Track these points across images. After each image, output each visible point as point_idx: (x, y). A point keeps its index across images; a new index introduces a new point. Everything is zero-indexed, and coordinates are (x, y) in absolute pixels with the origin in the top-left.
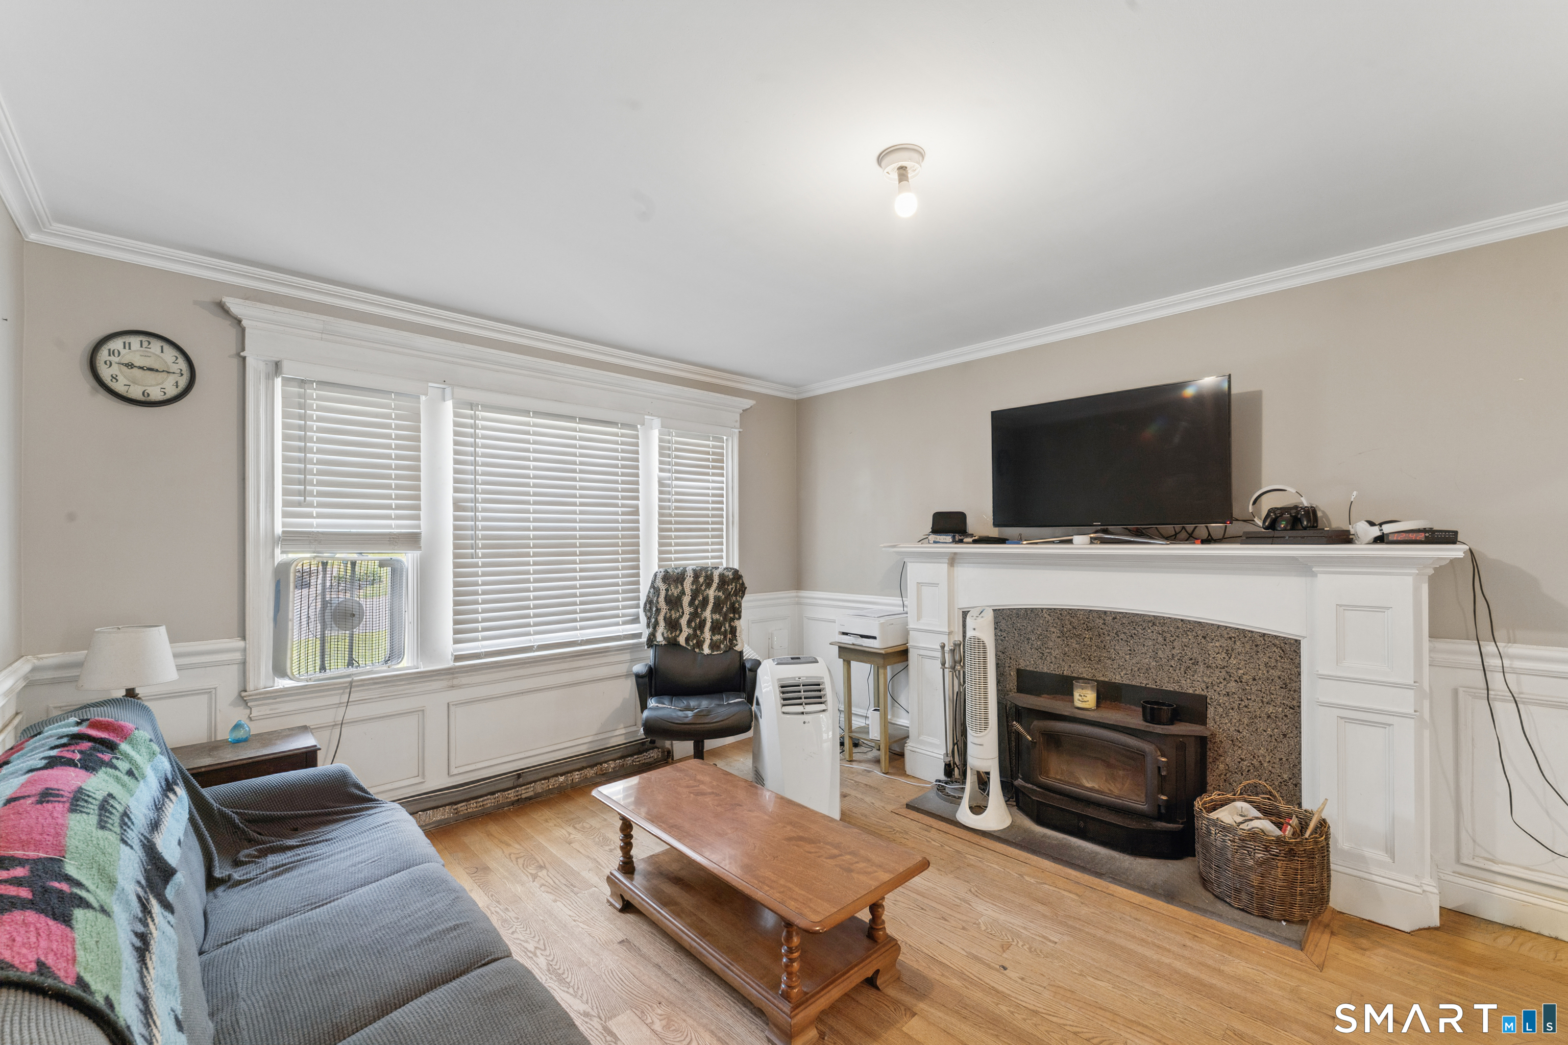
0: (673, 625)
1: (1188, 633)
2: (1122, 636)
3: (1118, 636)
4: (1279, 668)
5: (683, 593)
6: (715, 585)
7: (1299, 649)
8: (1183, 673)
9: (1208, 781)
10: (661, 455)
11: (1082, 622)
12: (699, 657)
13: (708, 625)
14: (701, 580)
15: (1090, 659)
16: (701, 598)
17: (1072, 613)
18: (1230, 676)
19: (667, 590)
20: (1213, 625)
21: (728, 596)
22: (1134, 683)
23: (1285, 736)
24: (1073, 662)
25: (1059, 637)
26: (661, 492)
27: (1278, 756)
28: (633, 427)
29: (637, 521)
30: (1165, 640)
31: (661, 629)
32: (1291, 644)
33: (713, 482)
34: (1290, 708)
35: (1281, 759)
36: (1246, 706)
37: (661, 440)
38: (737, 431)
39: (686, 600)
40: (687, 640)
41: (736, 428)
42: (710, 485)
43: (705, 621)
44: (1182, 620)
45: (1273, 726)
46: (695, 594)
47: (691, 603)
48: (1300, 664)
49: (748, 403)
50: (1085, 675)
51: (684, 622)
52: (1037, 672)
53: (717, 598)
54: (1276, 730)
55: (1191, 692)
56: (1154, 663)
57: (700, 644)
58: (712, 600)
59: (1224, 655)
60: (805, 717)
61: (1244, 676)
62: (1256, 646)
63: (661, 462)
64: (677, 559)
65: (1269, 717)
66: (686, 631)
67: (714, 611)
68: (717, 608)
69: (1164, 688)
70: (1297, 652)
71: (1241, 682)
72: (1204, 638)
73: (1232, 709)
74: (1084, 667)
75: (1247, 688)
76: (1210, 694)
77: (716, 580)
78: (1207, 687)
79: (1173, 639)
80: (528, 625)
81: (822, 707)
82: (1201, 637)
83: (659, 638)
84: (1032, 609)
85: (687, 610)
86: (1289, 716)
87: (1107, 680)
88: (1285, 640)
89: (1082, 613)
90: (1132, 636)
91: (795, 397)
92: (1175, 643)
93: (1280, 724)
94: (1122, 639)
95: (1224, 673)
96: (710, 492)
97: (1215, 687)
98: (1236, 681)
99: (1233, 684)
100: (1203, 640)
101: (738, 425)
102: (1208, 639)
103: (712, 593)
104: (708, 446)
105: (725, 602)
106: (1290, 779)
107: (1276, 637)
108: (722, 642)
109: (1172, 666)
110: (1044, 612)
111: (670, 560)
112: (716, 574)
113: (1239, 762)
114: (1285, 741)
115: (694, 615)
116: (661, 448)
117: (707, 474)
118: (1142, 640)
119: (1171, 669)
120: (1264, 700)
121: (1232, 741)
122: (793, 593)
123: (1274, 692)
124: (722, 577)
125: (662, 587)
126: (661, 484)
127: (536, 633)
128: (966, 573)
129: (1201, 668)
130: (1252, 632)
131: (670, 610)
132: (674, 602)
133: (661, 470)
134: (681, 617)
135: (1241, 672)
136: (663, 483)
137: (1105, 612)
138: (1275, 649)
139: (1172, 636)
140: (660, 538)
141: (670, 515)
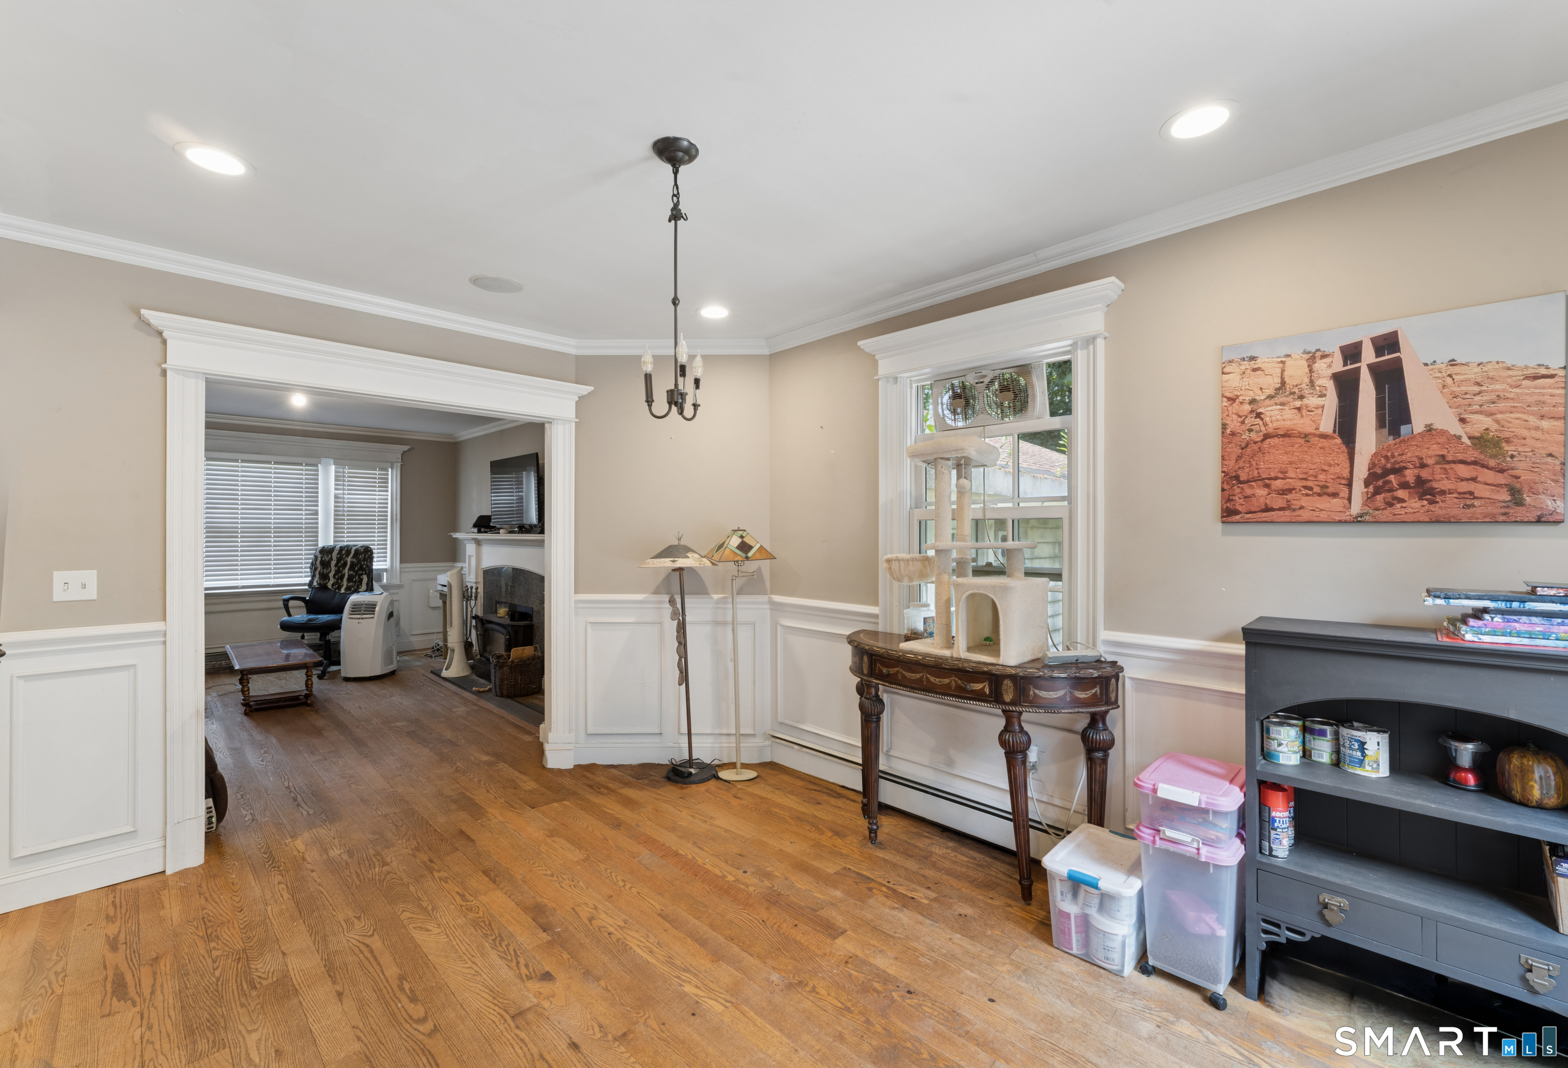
0: (324, 577)
5: (331, 559)
6: (351, 555)
10: (336, 480)
12: (338, 595)
13: (346, 577)
14: (344, 552)
16: (342, 562)
19: (322, 557)
21: (359, 561)
22: (519, 603)
26: (336, 502)
28: (316, 465)
29: (317, 519)
30: (526, 581)
31: (317, 579)
33: (379, 495)
37: (336, 472)
38: (399, 464)
39: (333, 563)
40: (333, 585)
41: (398, 462)
42: (377, 497)
43: (344, 575)
46: (339, 560)
47: (336, 565)
49: (406, 448)
50: (507, 600)
51: (331, 575)
53: (352, 563)
56: (522, 593)
57: (339, 588)
58: (349, 563)
60: (360, 621)
63: (336, 485)
64: (347, 541)
66: (332, 581)
67: (350, 569)
68: (351, 568)
73: (537, 610)
74: (507, 596)
76: (533, 606)
77: (353, 552)
78: (533, 603)
80: (237, 575)
81: (372, 616)
83: (315, 584)
85: (333, 568)
87: (512, 602)
91: (453, 441)
92: (528, 583)
96: (376, 501)
99: (536, 598)
101: (400, 460)
103: (349, 560)
104: (375, 474)
105: (356, 565)
108: (352, 586)
111: (344, 541)
112: (354, 548)
115: (337, 572)
116: (336, 476)
117: (375, 490)
118: (521, 582)
119: (529, 594)
124: (357, 551)
125: (319, 556)
126: (336, 497)
127: (242, 579)
128: (486, 550)
131: (323, 569)
132: (325, 564)
133: (336, 489)
134: (330, 572)
136: (338, 496)
140: (335, 528)
141: (344, 515)
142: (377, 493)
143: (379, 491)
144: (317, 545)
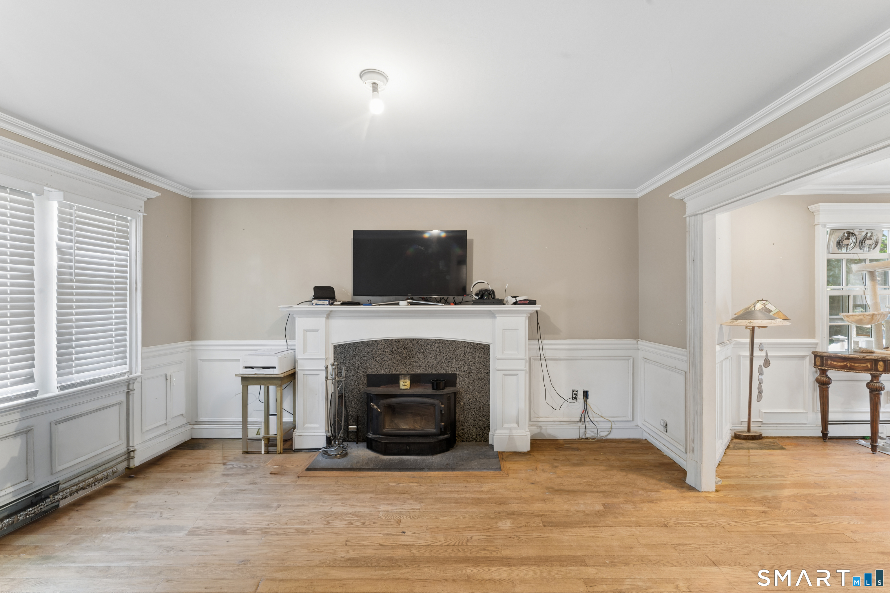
1: (449, 346)
2: (421, 350)
3: (419, 351)
4: (483, 357)
7: (490, 348)
8: (447, 364)
9: (457, 412)
10: (61, 225)
11: (402, 345)
15: (406, 364)
17: (397, 341)
18: (465, 363)
20: (459, 341)
22: (426, 373)
23: (484, 385)
24: (397, 366)
25: (390, 354)
27: (482, 394)
28: (27, 195)
30: (440, 350)
32: (487, 347)
33: (117, 254)
34: (487, 373)
35: (483, 396)
36: (471, 376)
37: (60, 212)
38: (141, 214)
41: (141, 212)
42: (114, 256)
44: (447, 340)
45: (481, 382)
48: (490, 355)
49: (154, 194)
50: (403, 372)
52: (378, 374)
54: (482, 384)
55: (450, 373)
56: (435, 362)
59: (463, 354)
61: (471, 363)
62: (475, 349)
63: (60, 232)
65: (479, 378)
69: (439, 373)
70: (489, 350)
71: (469, 365)
72: (456, 347)
73: (466, 378)
74: (403, 368)
75: (472, 367)
76: (458, 372)
78: (457, 370)
79: (443, 349)
82: (454, 347)
84: (376, 341)
86: (486, 377)
87: (414, 373)
88: (485, 345)
89: (402, 340)
90: (425, 350)
91: (191, 196)
92: (444, 351)
93: (483, 381)
94: (421, 352)
95: (463, 362)
96: (114, 263)
97: (460, 369)
98: (467, 365)
99: (466, 366)
100: (455, 349)
101: (143, 209)
102: (457, 348)
104: (113, 224)
106: (486, 403)
107: (482, 344)
109: (443, 362)
110: (382, 341)
113: (468, 400)
114: (484, 388)
116: (60, 219)
117: (112, 247)
118: (430, 351)
119: (442, 363)
120: (478, 371)
121: (466, 392)
122: (188, 343)
123: (481, 368)
126: (61, 252)
128: (337, 323)
129: (455, 361)
130: (473, 343)
133: (60, 239)
135: (469, 361)
136: (63, 251)
137: (413, 339)
138: (481, 349)
139: (443, 348)
140: (59, 300)
141: (71, 281)
142: (115, 251)
143: (118, 248)
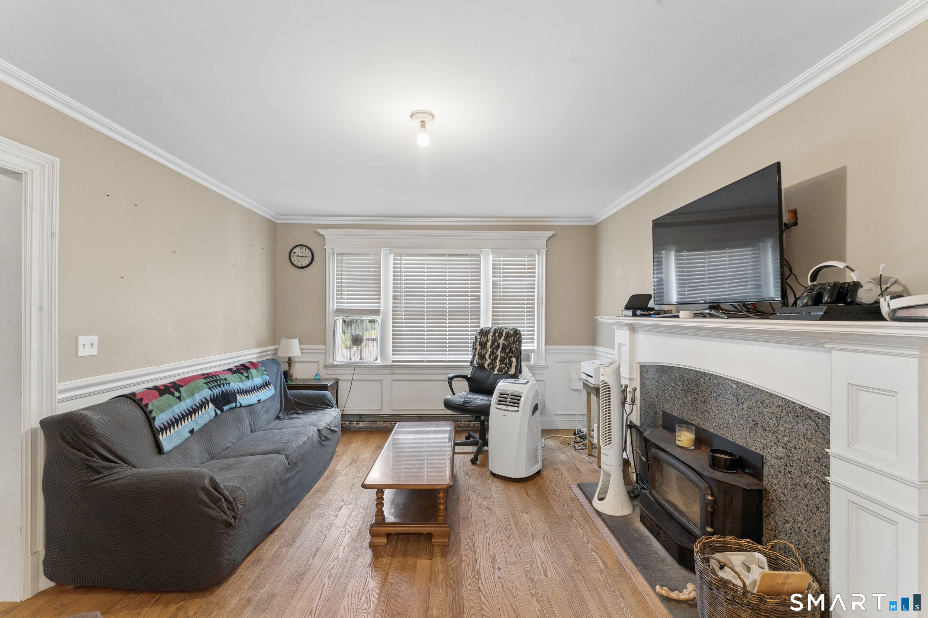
0: (482, 357)
1: (752, 397)
2: (714, 394)
3: (712, 394)
4: (814, 441)
5: (487, 340)
6: (503, 337)
7: (829, 426)
8: (748, 432)
9: (764, 533)
10: (494, 268)
11: (693, 380)
12: (492, 375)
13: (499, 358)
14: (497, 334)
15: (697, 410)
16: (496, 344)
17: (688, 371)
18: (779, 441)
19: (480, 339)
20: (767, 392)
21: (509, 344)
22: (720, 434)
23: (818, 508)
24: (689, 411)
25: (682, 390)
26: (493, 288)
27: (813, 527)
28: (478, 256)
29: (479, 303)
30: (738, 401)
31: (476, 358)
32: (823, 419)
33: (528, 281)
34: (822, 482)
35: (815, 531)
36: (789, 472)
37: (494, 261)
38: (544, 250)
39: (489, 344)
40: (488, 365)
42: (527, 283)
43: (497, 356)
44: (748, 386)
45: (809, 496)
46: (493, 341)
47: (491, 346)
48: (829, 440)
49: (551, 233)
50: (694, 422)
51: (487, 356)
52: (671, 414)
53: (504, 344)
54: (811, 501)
55: (753, 450)
56: (731, 420)
57: (493, 368)
58: (501, 346)
59: (775, 421)
61: (789, 444)
62: (797, 417)
63: (493, 272)
64: (503, 323)
65: (806, 487)
66: (488, 361)
67: (502, 352)
68: (503, 350)
69: (737, 442)
70: (828, 428)
71: (786, 448)
72: (762, 403)
73: (780, 472)
74: (694, 416)
75: (790, 455)
76: (765, 454)
77: (504, 335)
78: (764, 448)
79: (743, 401)
80: (424, 351)
82: (759, 402)
83: (475, 363)
84: (670, 367)
85: (489, 350)
86: (822, 490)
87: (705, 428)
88: (818, 415)
89: (693, 372)
90: (719, 395)
91: (593, 224)
92: (744, 405)
93: (814, 496)
94: (714, 397)
95: (774, 438)
96: (526, 286)
97: (769, 449)
98: (782, 447)
99: (780, 449)
100: (761, 405)
101: (546, 246)
102: (764, 404)
103: (501, 342)
104: (525, 261)
105: (507, 347)
106: (822, 553)
107: (812, 411)
108: (504, 368)
109: (742, 425)
110: (675, 369)
111: (499, 323)
112: (505, 331)
113: (785, 523)
114: (818, 514)
115: (492, 353)
116: (494, 265)
117: (524, 277)
118: (725, 399)
119: (741, 427)
120: (803, 469)
121: (780, 501)
122: (590, 347)
123: (810, 464)
124: (507, 333)
125: (479, 337)
126: (494, 283)
127: (427, 355)
128: (642, 338)
129: (760, 430)
130: (794, 403)
131: (481, 349)
132: (483, 345)
133: (493, 276)
134: (486, 353)
135: (786, 439)
136: (495, 283)
137: (705, 374)
138: (811, 422)
139: (742, 399)
140: (493, 312)
141: (499, 300)
142: (526, 279)
143: (528, 277)
144: (479, 327)
